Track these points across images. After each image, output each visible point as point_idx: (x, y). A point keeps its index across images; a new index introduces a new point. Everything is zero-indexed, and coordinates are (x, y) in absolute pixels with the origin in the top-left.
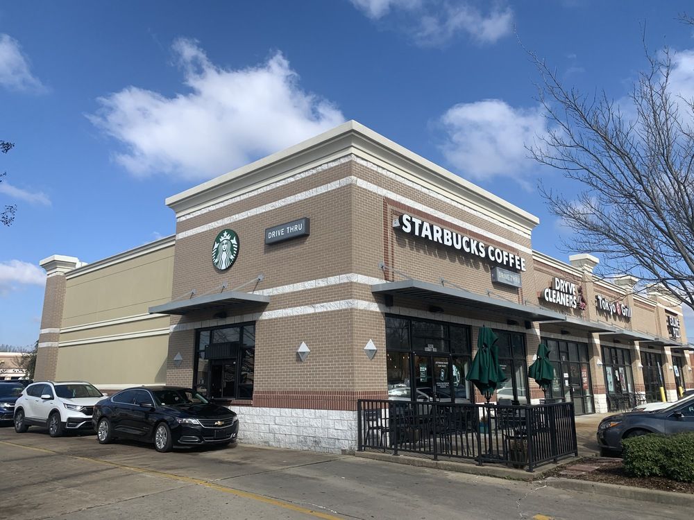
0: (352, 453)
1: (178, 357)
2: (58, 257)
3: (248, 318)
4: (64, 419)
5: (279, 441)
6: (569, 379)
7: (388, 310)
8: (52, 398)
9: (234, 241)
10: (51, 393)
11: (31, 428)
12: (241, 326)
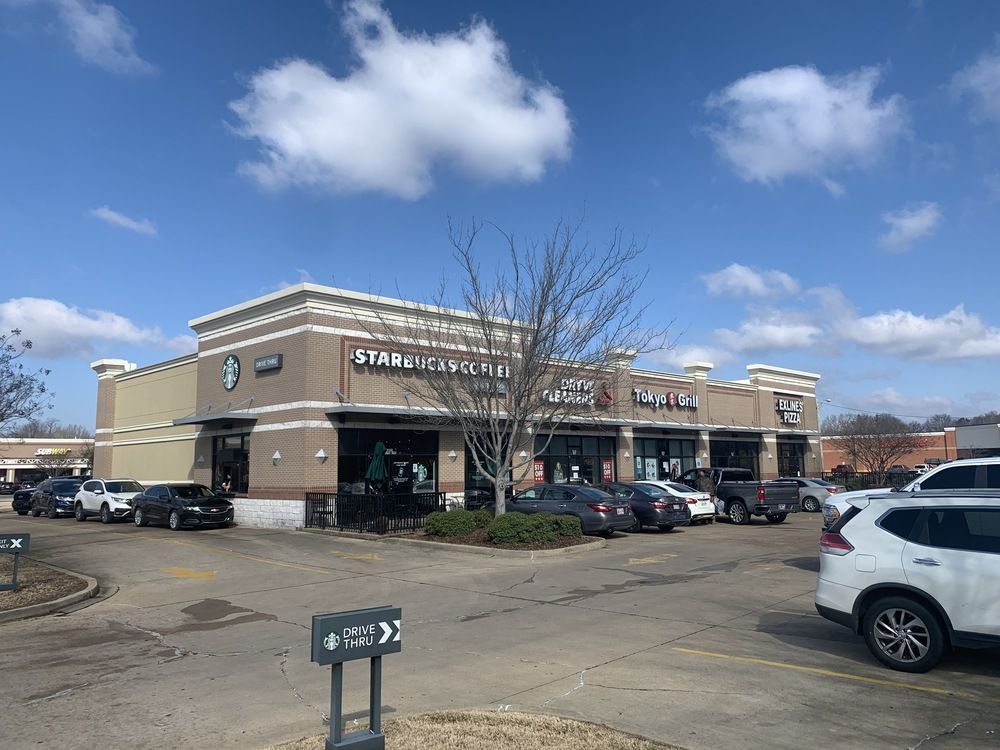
0: (301, 530)
1: (201, 459)
2: (106, 362)
3: (245, 430)
4: (112, 510)
5: (263, 524)
6: (579, 472)
7: (341, 426)
8: (103, 493)
9: (236, 366)
10: (102, 489)
11: (87, 516)
12: (243, 436)
